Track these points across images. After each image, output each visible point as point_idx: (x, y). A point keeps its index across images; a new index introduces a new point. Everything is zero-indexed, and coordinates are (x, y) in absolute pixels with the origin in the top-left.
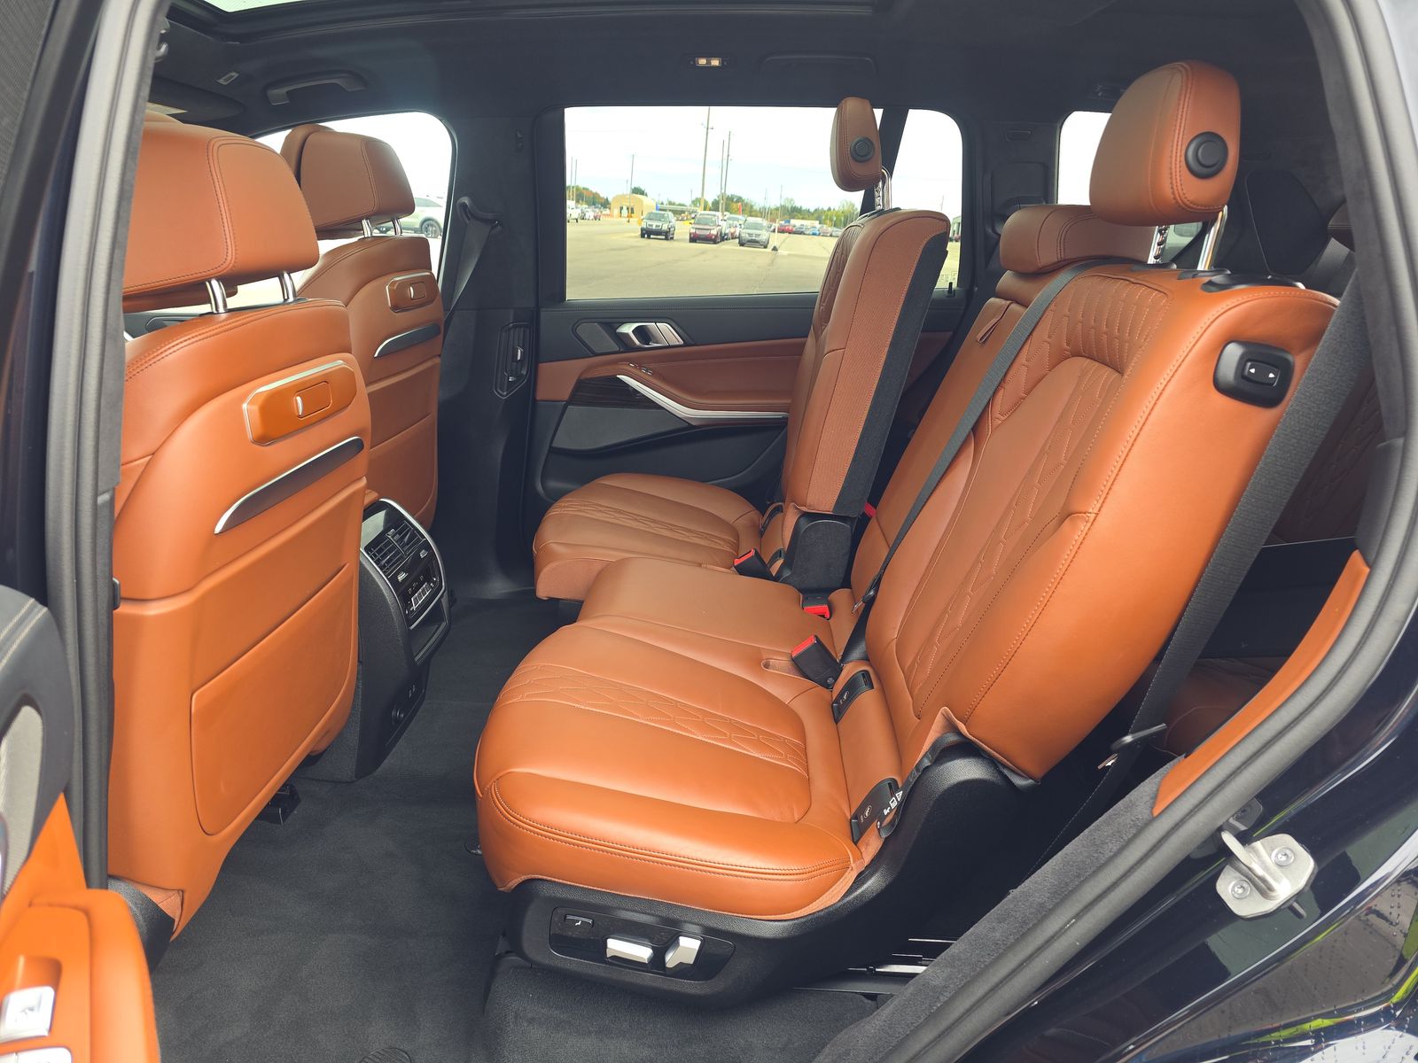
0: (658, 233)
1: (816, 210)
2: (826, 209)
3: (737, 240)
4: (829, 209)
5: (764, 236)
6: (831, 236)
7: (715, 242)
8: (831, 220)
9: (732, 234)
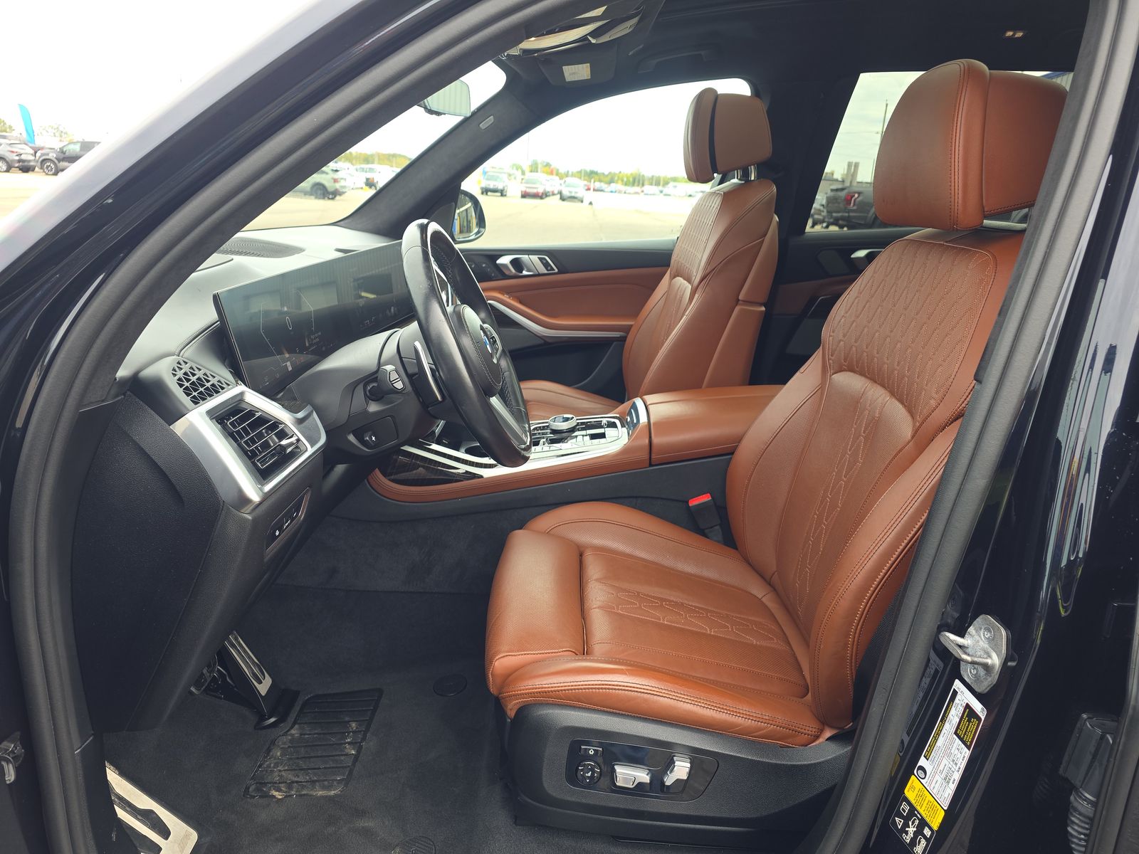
0: (495, 191)
1: (610, 173)
2: (617, 172)
3: (559, 196)
4: (620, 172)
5: (581, 192)
6: (625, 193)
7: (541, 198)
8: (622, 181)
9: (553, 192)
